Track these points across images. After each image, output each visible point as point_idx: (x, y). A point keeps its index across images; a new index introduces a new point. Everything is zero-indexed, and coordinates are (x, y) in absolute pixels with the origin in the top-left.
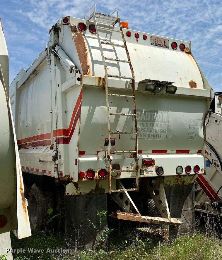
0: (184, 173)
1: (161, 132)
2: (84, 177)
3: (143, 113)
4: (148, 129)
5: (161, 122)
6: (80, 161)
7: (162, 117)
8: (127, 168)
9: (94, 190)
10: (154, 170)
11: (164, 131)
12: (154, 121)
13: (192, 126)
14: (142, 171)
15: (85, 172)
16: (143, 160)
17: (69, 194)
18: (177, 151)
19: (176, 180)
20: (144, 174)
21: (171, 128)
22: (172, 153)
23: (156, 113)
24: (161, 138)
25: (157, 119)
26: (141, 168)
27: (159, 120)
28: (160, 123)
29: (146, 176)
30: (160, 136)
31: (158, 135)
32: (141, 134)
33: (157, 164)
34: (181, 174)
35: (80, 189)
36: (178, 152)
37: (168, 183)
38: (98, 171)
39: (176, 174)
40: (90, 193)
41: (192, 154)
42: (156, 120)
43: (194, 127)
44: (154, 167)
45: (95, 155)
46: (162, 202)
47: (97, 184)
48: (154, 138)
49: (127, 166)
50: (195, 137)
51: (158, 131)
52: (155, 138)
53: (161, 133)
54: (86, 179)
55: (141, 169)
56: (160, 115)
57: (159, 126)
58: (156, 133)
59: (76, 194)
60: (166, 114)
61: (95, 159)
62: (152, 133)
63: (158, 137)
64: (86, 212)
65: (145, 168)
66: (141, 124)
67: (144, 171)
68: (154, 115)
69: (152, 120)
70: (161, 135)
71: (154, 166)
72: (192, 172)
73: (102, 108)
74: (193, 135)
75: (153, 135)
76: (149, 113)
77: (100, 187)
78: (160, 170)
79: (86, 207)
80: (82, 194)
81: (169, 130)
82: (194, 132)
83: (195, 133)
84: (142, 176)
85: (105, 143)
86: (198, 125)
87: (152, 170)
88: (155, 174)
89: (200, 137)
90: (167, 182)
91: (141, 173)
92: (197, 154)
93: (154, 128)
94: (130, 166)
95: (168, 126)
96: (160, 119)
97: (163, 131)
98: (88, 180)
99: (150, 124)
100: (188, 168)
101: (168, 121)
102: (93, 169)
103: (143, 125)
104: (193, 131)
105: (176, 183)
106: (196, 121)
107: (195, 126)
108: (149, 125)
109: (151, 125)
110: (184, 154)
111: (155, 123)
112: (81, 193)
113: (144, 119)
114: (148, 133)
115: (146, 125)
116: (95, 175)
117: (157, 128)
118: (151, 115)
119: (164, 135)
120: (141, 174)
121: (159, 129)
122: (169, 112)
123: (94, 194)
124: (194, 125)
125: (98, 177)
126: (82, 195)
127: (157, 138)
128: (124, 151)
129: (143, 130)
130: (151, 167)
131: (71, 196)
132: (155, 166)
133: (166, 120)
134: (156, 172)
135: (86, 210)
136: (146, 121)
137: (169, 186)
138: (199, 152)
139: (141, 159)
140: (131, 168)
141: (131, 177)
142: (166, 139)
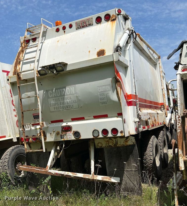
0: (101, 136)
3: (54, 91)
4: (60, 102)
5: (70, 95)
6: (21, 131)
7: (70, 91)
8: (51, 134)
10: (72, 135)
13: (102, 93)
14: (62, 135)
16: (62, 127)
18: (94, 116)
19: (107, 142)
20: (64, 138)
21: (80, 98)
23: (64, 89)
24: (73, 108)
25: (66, 93)
26: (61, 134)
27: (68, 94)
29: (66, 140)
30: (72, 106)
31: (70, 106)
32: (56, 107)
33: (74, 129)
36: (96, 117)
42: (65, 94)
43: (103, 93)
48: (68, 109)
49: (51, 133)
50: (107, 102)
51: (69, 102)
52: (69, 108)
53: (72, 104)
56: (68, 90)
57: (69, 98)
58: (68, 105)
60: (73, 88)
63: (71, 107)
65: (64, 133)
66: (54, 100)
67: (64, 135)
68: (63, 91)
69: (62, 95)
70: (73, 106)
71: (71, 131)
73: (26, 94)
74: (104, 101)
75: (66, 106)
76: (59, 90)
78: (77, 134)
79: (38, 160)
81: (79, 100)
82: (105, 97)
83: (106, 98)
84: (62, 140)
85: (34, 117)
86: (107, 90)
87: (70, 134)
88: (73, 138)
89: (114, 102)
90: (98, 143)
91: (61, 137)
92: (118, 117)
93: (65, 101)
94: (53, 133)
95: (77, 97)
96: (68, 93)
97: (74, 102)
99: (62, 98)
101: (76, 93)
103: (56, 100)
104: (103, 97)
106: (104, 87)
107: (104, 91)
108: (60, 99)
109: (62, 99)
110: (103, 119)
111: (65, 97)
113: (56, 96)
114: (62, 106)
115: (58, 100)
116: (30, 140)
117: (68, 101)
118: (60, 91)
119: (75, 105)
120: (61, 138)
122: (76, 85)
124: (103, 91)
127: (70, 108)
129: (57, 104)
130: (69, 132)
132: (72, 131)
133: (74, 93)
134: (74, 136)
136: (57, 96)
137: (101, 147)
138: (120, 115)
139: (61, 126)
140: (54, 134)
141: (54, 140)
142: (79, 108)
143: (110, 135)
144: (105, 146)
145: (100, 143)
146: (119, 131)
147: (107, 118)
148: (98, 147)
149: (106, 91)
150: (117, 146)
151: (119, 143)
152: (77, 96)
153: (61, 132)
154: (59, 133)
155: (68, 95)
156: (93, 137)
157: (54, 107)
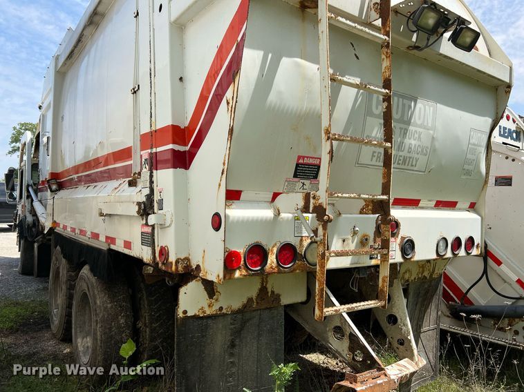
0: (449, 254)
1: (418, 154)
2: (239, 268)
5: (421, 126)
6: (231, 218)
7: (424, 115)
8: (344, 241)
9: (254, 298)
10: (398, 248)
11: (425, 151)
12: (408, 123)
13: (473, 147)
15: (241, 250)
17: (189, 314)
18: (437, 202)
19: (421, 269)
20: (377, 258)
21: (437, 144)
22: (429, 205)
23: (413, 103)
24: (415, 169)
25: (415, 118)
26: (371, 242)
27: (419, 122)
28: (419, 130)
30: (414, 164)
31: (411, 160)
32: (379, 153)
33: (404, 232)
34: (444, 255)
35: (221, 298)
36: (440, 205)
37: (407, 276)
38: (275, 250)
39: (434, 256)
40: (246, 307)
41: (460, 210)
42: (412, 121)
43: (475, 147)
44: (399, 240)
45: (266, 204)
46: (399, 320)
47: (263, 284)
48: (403, 167)
49: (344, 237)
50: (472, 172)
52: (405, 167)
53: (419, 156)
54: (244, 272)
55: (372, 244)
56: (420, 108)
57: (416, 136)
58: (408, 155)
59: (208, 312)
60: (432, 108)
61: (268, 213)
62: (401, 153)
63: (412, 166)
64: (230, 359)
68: (410, 107)
69: (405, 119)
70: (417, 161)
71: (397, 237)
72: (462, 252)
74: (471, 168)
75: (402, 158)
76: (401, 100)
77: (269, 290)
78: (408, 246)
79: (233, 345)
80: (224, 311)
81: (434, 150)
82: (474, 160)
85: (296, 169)
86: (482, 144)
87: (394, 246)
88: (398, 258)
90: (406, 272)
92: (469, 211)
93: (407, 141)
94: (350, 237)
95: (433, 138)
96: (419, 119)
97: (422, 151)
98: (249, 275)
99: (401, 129)
100: (457, 243)
101: (434, 128)
102: (264, 243)
104: (473, 157)
105: (420, 276)
106: (479, 135)
107: (478, 145)
108: (398, 131)
109: (402, 131)
111: (411, 128)
112: (221, 308)
116: (269, 262)
117: (413, 142)
118: (404, 105)
119: (422, 162)
120: (371, 258)
121: (415, 145)
122: (438, 105)
123: (254, 311)
124: (476, 143)
125: (274, 265)
126: (224, 315)
127: (409, 167)
128: (359, 195)
130: (393, 239)
131: (195, 317)
132: (400, 237)
133: (430, 125)
134: (402, 252)
135: (232, 355)
137: (408, 281)
138: (472, 207)
139: (373, 218)
140: (353, 242)
141: (351, 264)
142: (424, 172)
146: (476, 243)
147: (453, 210)
152: (435, 136)
153: (372, 236)
154: (366, 240)
155: (416, 125)
156: (437, 258)
157: (374, 152)
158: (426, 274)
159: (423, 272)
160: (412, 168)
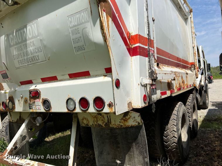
0: (79, 110)
1: (37, 53)
3: (14, 34)
4: (23, 52)
5: (32, 38)
7: (32, 31)
8: (19, 101)
10: (41, 104)
11: (40, 50)
12: (26, 40)
13: (75, 28)
14: (31, 104)
18: (69, 75)
19: (95, 119)
20: (32, 109)
21: (45, 43)
22: (65, 79)
23: (25, 29)
24: (40, 61)
25: (28, 36)
26: (29, 101)
28: (31, 40)
29: (35, 111)
30: (38, 59)
31: (35, 57)
32: (20, 61)
33: (43, 96)
36: (73, 76)
40: (17, 121)
41: (96, 76)
42: (27, 38)
43: (76, 28)
44: (41, 100)
48: (33, 62)
49: (19, 99)
50: (85, 46)
51: (32, 52)
52: (34, 62)
56: (29, 29)
57: (32, 44)
58: (32, 56)
59: (11, 121)
60: (35, 25)
62: (29, 57)
63: (37, 60)
65: (32, 101)
66: (16, 49)
68: (24, 32)
69: (24, 39)
70: (38, 57)
71: (40, 99)
74: (81, 44)
75: (30, 59)
76: (19, 32)
78: (46, 102)
81: (45, 46)
82: (80, 37)
83: (82, 38)
84: (31, 111)
85: (2, 76)
86: (83, 21)
87: (39, 103)
88: (42, 109)
89: (96, 45)
90: (83, 119)
91: (30, 107)
92: (105, 76)
93: (28, 49)
95: (41, 40)
96: (30, 35)
97: (38, 50)
99: (24, 45)
101: (39, 34)
103: (18, 49)
104: (78, 36)
106: (78, 16)
107: (78, 25)
108: (23, 47)
109: (25, 45)
110: (82, 78)
111: (28, 42)
113: (17, 42)
114: (25, 58)
115: (20, 49)
117: (31, 48)
118: (21, 33)
119: (41, 55)
120: (30, 109)
121: (33, 49)
122: (38, 19)
124: (76, 24)
125: (2, 109)
127: (36, 61)
129: (20, 56)
130: (38, 100)
132: (41, 98)
133: (37, 34)
136: (19, 43)
139: (28, 90)
140: (22, 101)
141: (23, 110)
142: (46, 60)
143: (92, 109)
144: (93, 124)
145: (86, 119)
146: (107, 103)
147: (89, 77)
148: (83, 125)
149: (81, 24)
150: (111, 126)
151: (113, 123)
152: (41, 39)
153: (29, 98)
154: (26, 100)
155: (30, 39)
156: (68, 111)
157: (18, 61)
158: (100, 122)
159: (97, 121)
160: (37, 61)
